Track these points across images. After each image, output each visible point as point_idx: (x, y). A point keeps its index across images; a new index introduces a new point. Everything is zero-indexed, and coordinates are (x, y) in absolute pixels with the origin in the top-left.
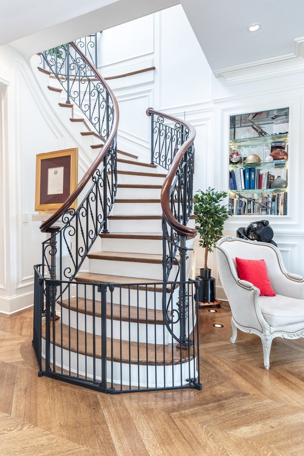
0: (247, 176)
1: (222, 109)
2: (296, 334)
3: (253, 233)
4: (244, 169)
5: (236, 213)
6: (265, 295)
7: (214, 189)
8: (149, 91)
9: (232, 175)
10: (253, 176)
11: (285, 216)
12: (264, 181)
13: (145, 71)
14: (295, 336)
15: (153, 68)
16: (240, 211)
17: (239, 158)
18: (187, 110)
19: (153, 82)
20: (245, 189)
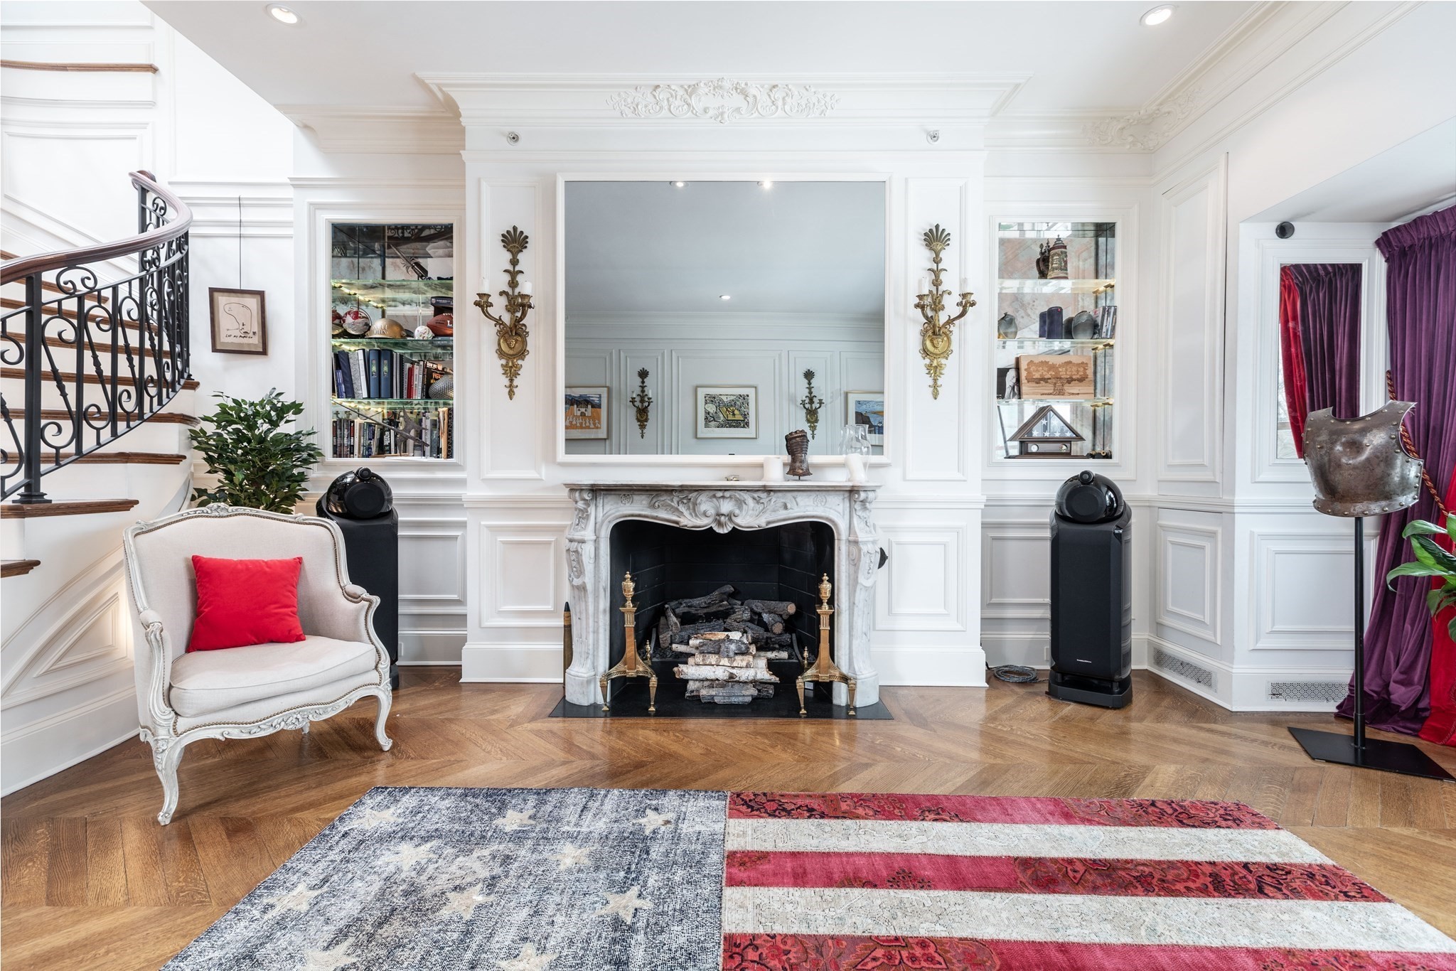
0: (374, 369)
1: (311, 204)
2: (265, 724)
3: (337, 497)
4: (367, 350)
5: (359, 452)
6: (272, 641)
7: (282, 393)
8: (143, 126)
9: (340, 361)
10: (385, 369)
11: (450, 460)
12: (415, 383)
13: (125, 71)
14: (261, 729)
15: (152, 69)
16: (369, 448)
17: (361, 325)
18: (245, 193)
19: (152, 104)
20: (369, 397)
